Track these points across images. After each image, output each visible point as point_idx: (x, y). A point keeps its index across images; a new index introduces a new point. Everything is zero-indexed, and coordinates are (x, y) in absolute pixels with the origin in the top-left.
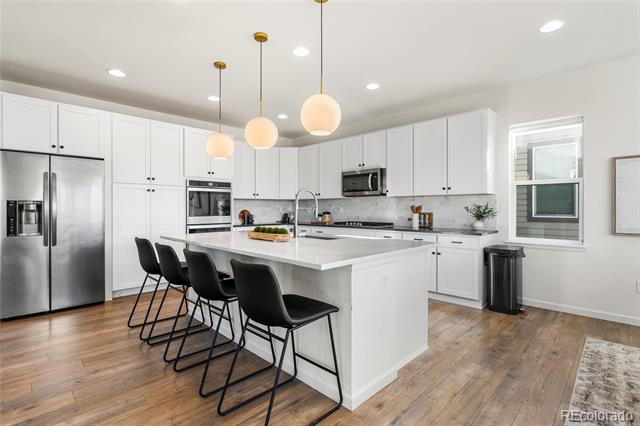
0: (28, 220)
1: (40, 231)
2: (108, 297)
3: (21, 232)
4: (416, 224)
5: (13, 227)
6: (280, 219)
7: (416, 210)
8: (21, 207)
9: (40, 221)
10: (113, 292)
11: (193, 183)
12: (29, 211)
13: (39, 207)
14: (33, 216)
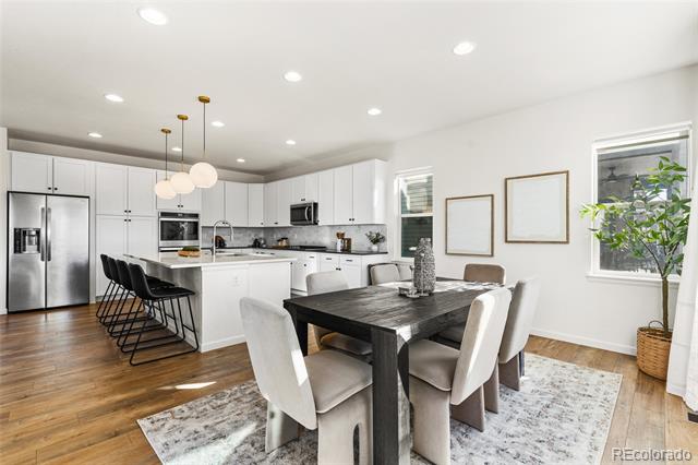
0: (30, 243)
1: (38, 250)
2: (93, 301)
3: (24, 250)
4: (339, 249)
5: (19, 248)
6: (251, 244)
7: (341, 236)
8: (25, 233)
9: (38, 243)
10: (97, 297)
11: (164, 214)
12: (30, 236)
13: (38, 233)
14: (34, 239)
